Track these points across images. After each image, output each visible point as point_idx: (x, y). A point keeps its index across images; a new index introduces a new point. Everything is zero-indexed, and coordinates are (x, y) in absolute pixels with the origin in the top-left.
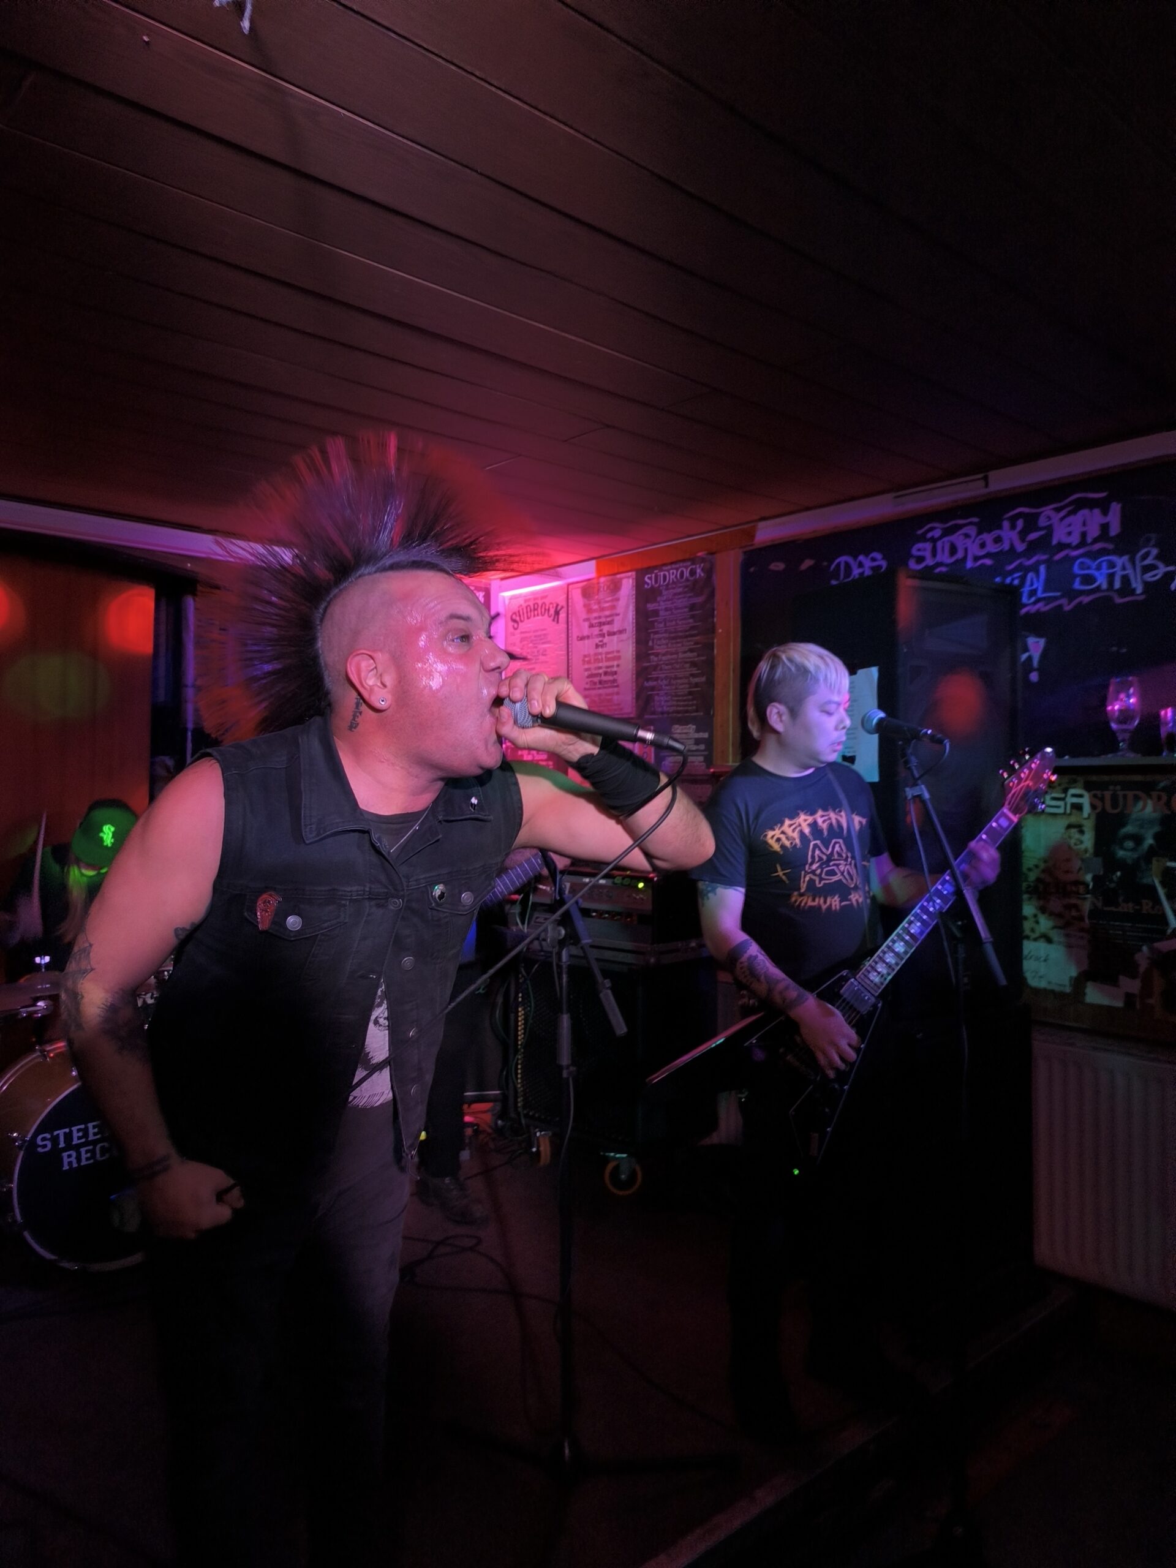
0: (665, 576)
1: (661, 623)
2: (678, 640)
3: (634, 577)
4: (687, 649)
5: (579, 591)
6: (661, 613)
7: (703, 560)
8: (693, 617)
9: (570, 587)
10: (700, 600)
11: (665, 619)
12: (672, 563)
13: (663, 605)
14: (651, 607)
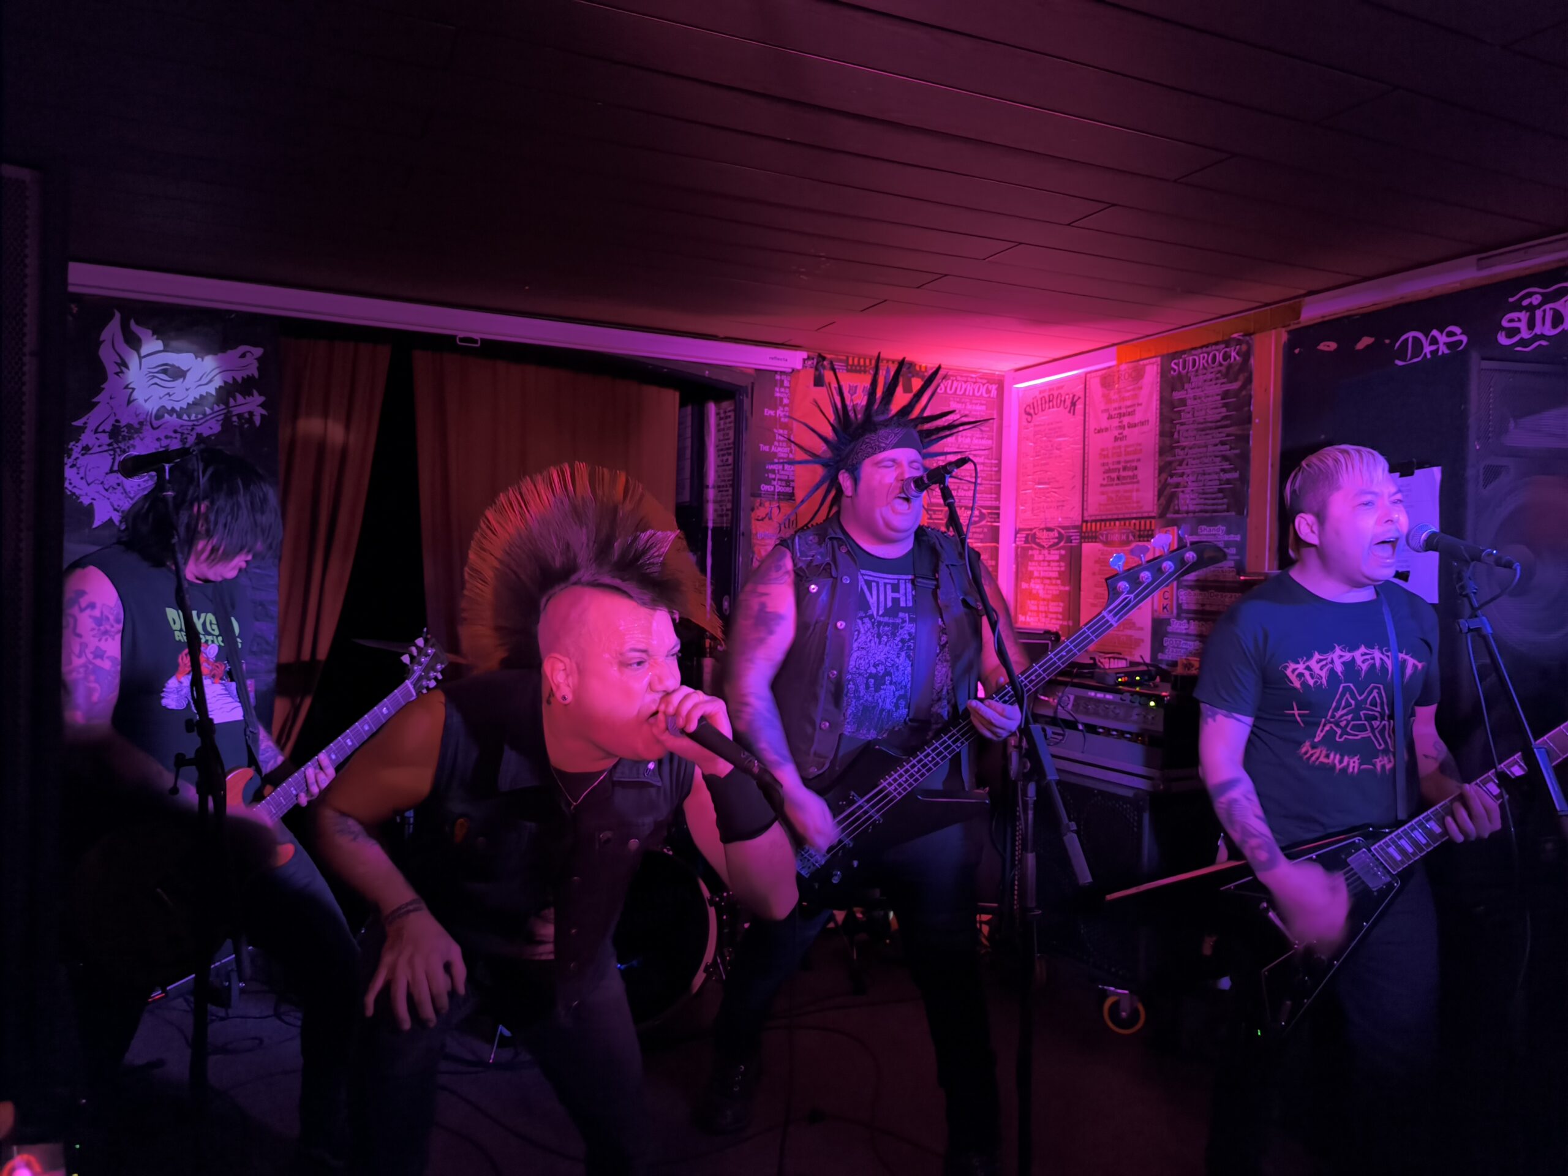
0: (1194, 360)
1: (1189, 413)
2: (1208, 432)
3: (1159, 363)
4: (1217, 441)
5: (1098, 380)
6: (1189, 402)
7: (1239, 342)
8: (1225, 405)
9: (1088, 375)
10: (1236, 385)
11: (1193, 408)
12: (1202, 347)
13: (1191, 394)
14: (1177, 395)
